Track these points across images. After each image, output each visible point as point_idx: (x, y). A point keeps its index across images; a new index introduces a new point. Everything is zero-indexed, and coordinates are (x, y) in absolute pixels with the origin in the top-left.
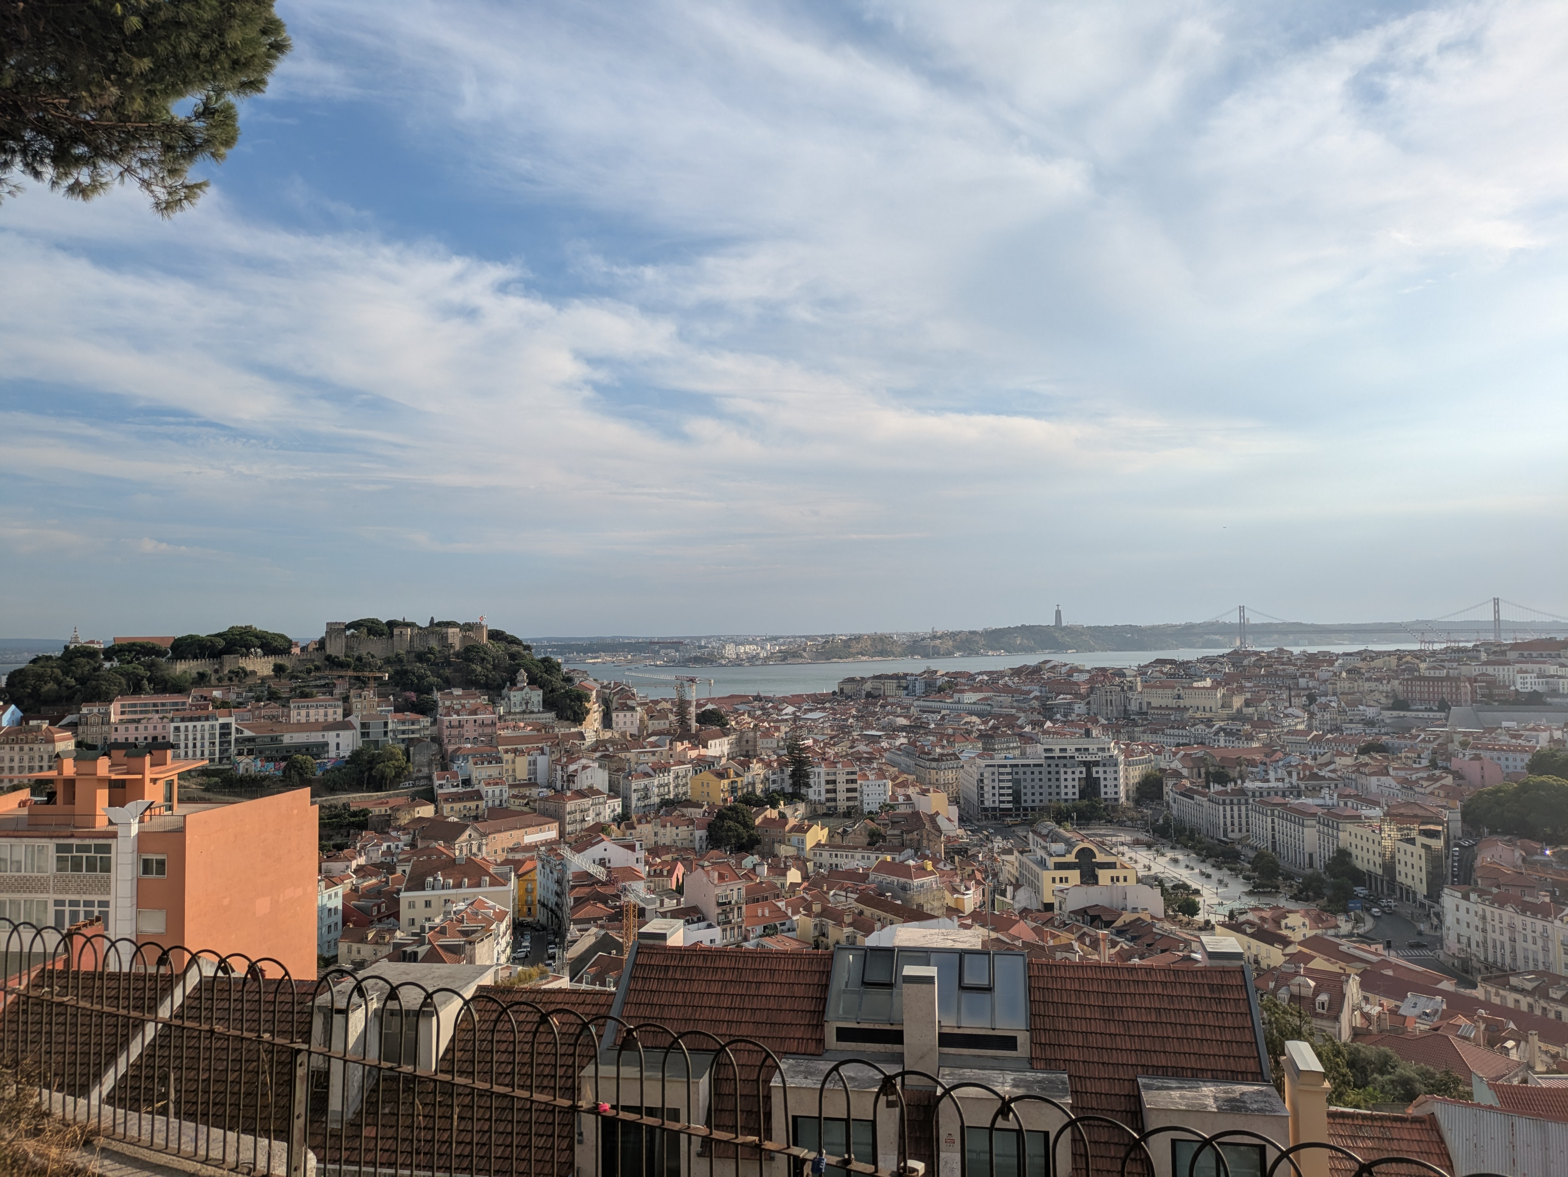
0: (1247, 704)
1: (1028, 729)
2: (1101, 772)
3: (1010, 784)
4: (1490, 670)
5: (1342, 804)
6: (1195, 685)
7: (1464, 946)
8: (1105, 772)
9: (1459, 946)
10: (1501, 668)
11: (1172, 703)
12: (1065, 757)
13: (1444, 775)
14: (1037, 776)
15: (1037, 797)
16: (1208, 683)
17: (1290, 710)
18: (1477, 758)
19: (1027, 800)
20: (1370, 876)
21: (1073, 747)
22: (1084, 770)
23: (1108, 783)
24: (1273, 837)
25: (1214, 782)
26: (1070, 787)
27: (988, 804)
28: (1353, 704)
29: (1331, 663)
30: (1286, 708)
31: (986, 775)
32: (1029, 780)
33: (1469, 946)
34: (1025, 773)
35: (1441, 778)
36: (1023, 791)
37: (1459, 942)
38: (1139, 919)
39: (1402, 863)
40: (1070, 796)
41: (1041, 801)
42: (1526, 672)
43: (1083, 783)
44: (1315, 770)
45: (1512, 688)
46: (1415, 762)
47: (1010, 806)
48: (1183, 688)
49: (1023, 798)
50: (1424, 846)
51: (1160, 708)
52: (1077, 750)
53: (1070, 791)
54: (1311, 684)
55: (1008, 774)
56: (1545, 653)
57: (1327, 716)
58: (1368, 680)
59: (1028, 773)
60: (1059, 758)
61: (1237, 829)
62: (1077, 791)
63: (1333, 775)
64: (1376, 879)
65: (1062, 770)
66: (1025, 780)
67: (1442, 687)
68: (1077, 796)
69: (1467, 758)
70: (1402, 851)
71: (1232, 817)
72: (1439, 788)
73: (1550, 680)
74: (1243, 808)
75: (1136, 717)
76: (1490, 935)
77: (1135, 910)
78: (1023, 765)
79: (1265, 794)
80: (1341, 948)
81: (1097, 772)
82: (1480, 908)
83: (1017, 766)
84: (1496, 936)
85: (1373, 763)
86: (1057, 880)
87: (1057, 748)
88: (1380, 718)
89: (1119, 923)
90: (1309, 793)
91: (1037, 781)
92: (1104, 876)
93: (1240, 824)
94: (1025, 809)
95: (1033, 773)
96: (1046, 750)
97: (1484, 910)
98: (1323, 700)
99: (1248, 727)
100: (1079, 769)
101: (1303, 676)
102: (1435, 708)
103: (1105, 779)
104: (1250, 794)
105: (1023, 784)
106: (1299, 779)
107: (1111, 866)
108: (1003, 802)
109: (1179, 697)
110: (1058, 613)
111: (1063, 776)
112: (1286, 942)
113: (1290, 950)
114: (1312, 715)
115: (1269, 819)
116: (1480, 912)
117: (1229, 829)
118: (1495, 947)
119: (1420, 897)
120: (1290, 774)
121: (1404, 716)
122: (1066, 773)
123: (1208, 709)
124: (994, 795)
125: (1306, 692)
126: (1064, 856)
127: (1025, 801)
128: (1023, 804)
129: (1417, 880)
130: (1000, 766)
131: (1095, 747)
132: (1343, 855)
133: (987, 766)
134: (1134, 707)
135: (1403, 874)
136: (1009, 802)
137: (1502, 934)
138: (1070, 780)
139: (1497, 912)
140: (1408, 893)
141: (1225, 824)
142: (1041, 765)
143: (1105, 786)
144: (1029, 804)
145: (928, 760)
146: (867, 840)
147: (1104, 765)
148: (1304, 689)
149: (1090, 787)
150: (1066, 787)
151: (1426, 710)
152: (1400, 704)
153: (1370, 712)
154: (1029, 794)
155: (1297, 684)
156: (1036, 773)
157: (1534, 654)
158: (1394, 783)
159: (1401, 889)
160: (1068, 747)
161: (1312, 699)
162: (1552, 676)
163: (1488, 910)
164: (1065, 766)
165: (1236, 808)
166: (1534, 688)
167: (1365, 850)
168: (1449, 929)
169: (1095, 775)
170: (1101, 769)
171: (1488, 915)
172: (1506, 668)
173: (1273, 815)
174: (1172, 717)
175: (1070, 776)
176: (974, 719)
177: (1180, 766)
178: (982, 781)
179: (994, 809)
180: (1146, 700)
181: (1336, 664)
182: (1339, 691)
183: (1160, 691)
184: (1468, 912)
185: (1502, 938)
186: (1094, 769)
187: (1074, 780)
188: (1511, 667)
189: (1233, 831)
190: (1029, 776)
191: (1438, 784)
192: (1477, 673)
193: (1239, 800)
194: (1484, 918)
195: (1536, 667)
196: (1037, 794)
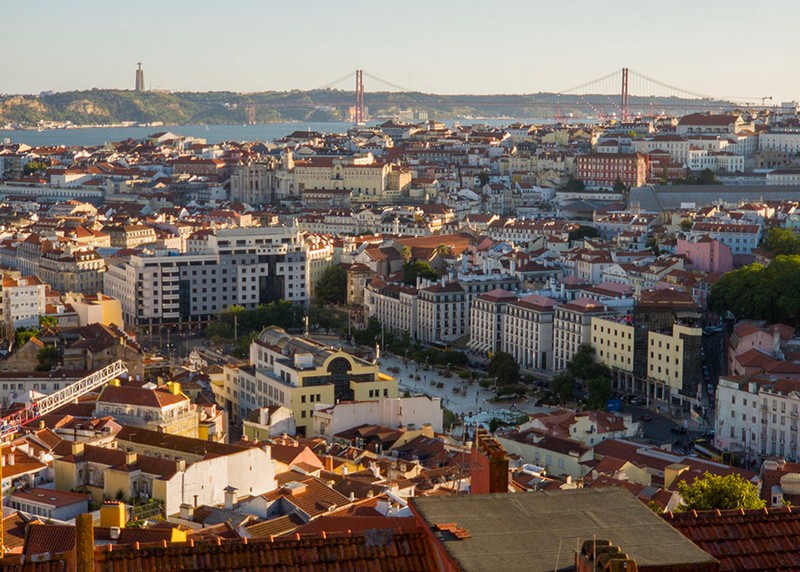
0: (414, 184)
1: (161, 219)
2: (286, 269)
3: (177, 288)
4: (663, 146)
5: (569, 295)
6: (357, 162)
7: (739, 440)
8: (291, 269)
9: (732, 440)
10: (675, 143)
11: (330, 184)
12: (243, 252)
13: (674, 259)
14: (209, 276)
15: (209, 303)
16: (369, 159)
17: (462, 193)
18: (705, 239)
19: (197, 307)
20: (616, 374)
21: (253, 239)
22: (266, 266)
23: (295, 282)
24: (499, 337)
25: (421, 277)
26: (249, 288)
27: (148, 313)
28: (527, 185)
29: (499, 136)
30: (458, 190)
31: (145, 276)
32: (199, 282)
33: (744, 439)
34: (194, 273)
35: (670, 263)
36: (192, 295)
37: (732, 436)
38: (421, 437)
39: (656, 356)
40: (249, 300)
41: (214, 307)
42: (697, 148)
43: (264, 282)
44: (533, 259)
45: (685, 166)
46: (631, 246)
47: (176, 315)
48: (343, 166)
49: (192, 304)
50: (682, 336)
51: (316, 190)
52: (257, 241)
53: (249, 293)
54: (482, 162)
55: (174, 274)
56: (713, 127)
57: (501, 199)
58: (542, 156)
59: (199, 273)
60: (237, 252)
61: (450, 330)
62: (257, 293)
63: (552, 264)
64: (623, 377)
65: (240, 268)
66: (195, 282)
67: (618, 164)
68: (257, 300)
69: (695, 240)
70: (656, 343)
71: (446, 317)
72: (671, 273)
73: (719, 157)
74: (458, 305)
75: (288, 203)
76: (770, 426)
77: (411, 427)
78: (193, 263)
79: (482, 288)
80: (638, 451)
81: (282, 269)
82: (760, 398)
83: (185, 264)
84: (777, 426)
85: (593, 249)
86: (308, 399)
87: (233, 240)
88: (555, 200)
89: (399, 443)
90: (530, 285)
91: (209, 282)
92: (360, 389)
93: (454, 325)
94: (195, 318)
95: (204, 272)
96: (220, 243)
97: (765, 399)
98: (495, 180)
99: (420, 212)
100: (261, 266)
101: (472, 151)
102: (611, 189)
103: (291, 277)
104: (466, 288)
105: (192, 286)
106: (517, 269)
107: (368, 378)
108: (167, 310)
109: (338, 177)
110: (139, 74)
111: (240, 276)
112: (580, 449)
113: (589, 456)
114: (485, 198)
115: (495, 317)
116: (762, 402)
117: (443, 331)
118: (774, 438)
119: (674, 393)
120: (506, 264)
121: (580, 199)
122: (244, 271)
123: (371, 191)
124: (156, 302)
125: (479, 171)
126: (313, 369)
127: (195, 308)
128: (193, 313)
129: (672, 374)
130: (164, 265)
131: (279, 238)
132: (587, 351)
133: (147, 265)
134: (283, 190)
135: (656, 369)
136: (174, 310)
137: (783, 424)
138: (249, 279)
139: (780, 400)
140: (660, 390)
141: (438, 326)
142: (214, 263)
143: (291, 286)
144: (200, 311)
145: (59, 260)
146: (37, 363)
147: (290, 260)
148: (473, 167)
149: (271, 287)
150: (244, 288)
151: (601, 191)
152: (575, 184)
153: (545, 194)
154: (200, 300)
155: (466, 162)
156: (209, 272)
157: (703, 128)
158: (620, 271)
159: (652, 386)
160: (247, 239)
161: (484, 179)
162: (722, 153)
163: (770, 399)
164: (243, 262)
165: (450, 306)
166: (705, 166)
167: (612, 344)
168: (722, 423)
169: (278, 273)
170: (286, 265)
171: (770, 405)
172: (679, 143)
173: (499, 310)
174: (330, 202)
175: (249, 275)
176: (88, 207)
177: (368, 259)
178: (140, 284)
179: (155, 320)
180: (299, 181)
181: (505, 137)
182: (510, 170)
183: (316, 170)
184: (745, 403)
185: (783, 428)
186: (278, 265)
187: (253, 279)
188: (684, 143)
189: (446, 333)
190: (199, 277)
191: (669, 270)
192: (652, 149)
193: (455, 296)
194: (765, 408)
195: (706, 143)
196: (209, 299)
